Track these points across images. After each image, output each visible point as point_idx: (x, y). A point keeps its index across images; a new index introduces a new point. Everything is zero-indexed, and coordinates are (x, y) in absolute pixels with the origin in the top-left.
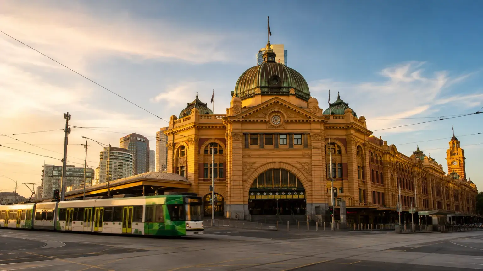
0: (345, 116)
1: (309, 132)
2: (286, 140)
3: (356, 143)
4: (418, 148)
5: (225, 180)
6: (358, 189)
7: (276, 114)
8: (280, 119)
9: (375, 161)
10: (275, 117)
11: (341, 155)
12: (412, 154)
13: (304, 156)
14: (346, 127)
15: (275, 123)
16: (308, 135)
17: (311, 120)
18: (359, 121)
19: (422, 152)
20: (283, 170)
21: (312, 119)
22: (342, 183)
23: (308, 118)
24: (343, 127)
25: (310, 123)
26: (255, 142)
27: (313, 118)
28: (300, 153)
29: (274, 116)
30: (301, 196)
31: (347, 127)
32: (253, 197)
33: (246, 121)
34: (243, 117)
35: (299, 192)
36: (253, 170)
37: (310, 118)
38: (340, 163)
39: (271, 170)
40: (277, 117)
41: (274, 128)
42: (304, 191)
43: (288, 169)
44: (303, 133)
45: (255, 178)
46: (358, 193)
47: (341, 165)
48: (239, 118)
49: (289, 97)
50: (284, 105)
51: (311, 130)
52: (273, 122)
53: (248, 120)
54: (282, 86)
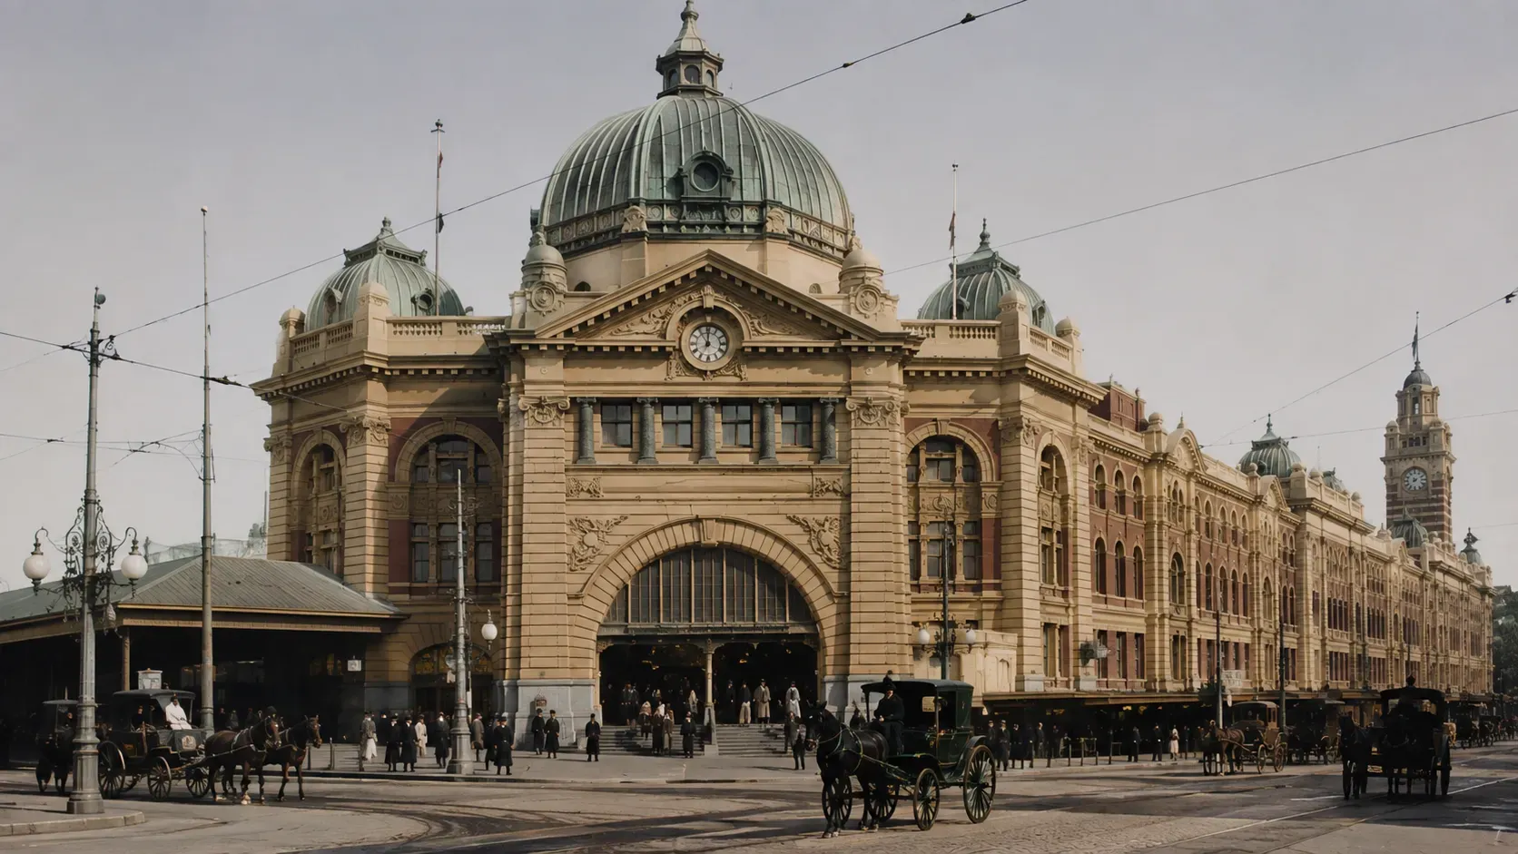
0: (997, 326)
1: (842, 396)
2: (748, 426)
3: (1038, 438)
4: (1270, 426)
5: (497, 589)
6: (1038, 624)
7: (709, 319)
8: (723, 340)
9: (1110, 500)
10: (704, 329)
11: (978, 488)
13: (814, 493)
14: (1000, 372)
15: (704, 358)
16: (837, 412)
17: (850, 347)
18: (1054, 343)
19: (1286, 443)
20: (734, 550)
21: (855, 344)
22: (979, 602)
23: (839, 337)
24: (989, 373)
25: (846, 357)
26: (619, 434)
27: (860, 338)
28: (804, 480)
29: (700, 327)
31: (1005, 374)
33: (582, 348)
36: (611, 550)
37: (848, 335)
38: (971, 517)
39: (683, 550)
40: (712, 330)
41: (699, 380)
43: (756, 547)
44: (819, 399)
45: (619, 583)
47: (976, 526)
48: (555, 336)
49: (763, 246)
50: (740, 285)
51: (849, 385)
52: (695, 351)
53: (591, 343)
54: (736, 197)
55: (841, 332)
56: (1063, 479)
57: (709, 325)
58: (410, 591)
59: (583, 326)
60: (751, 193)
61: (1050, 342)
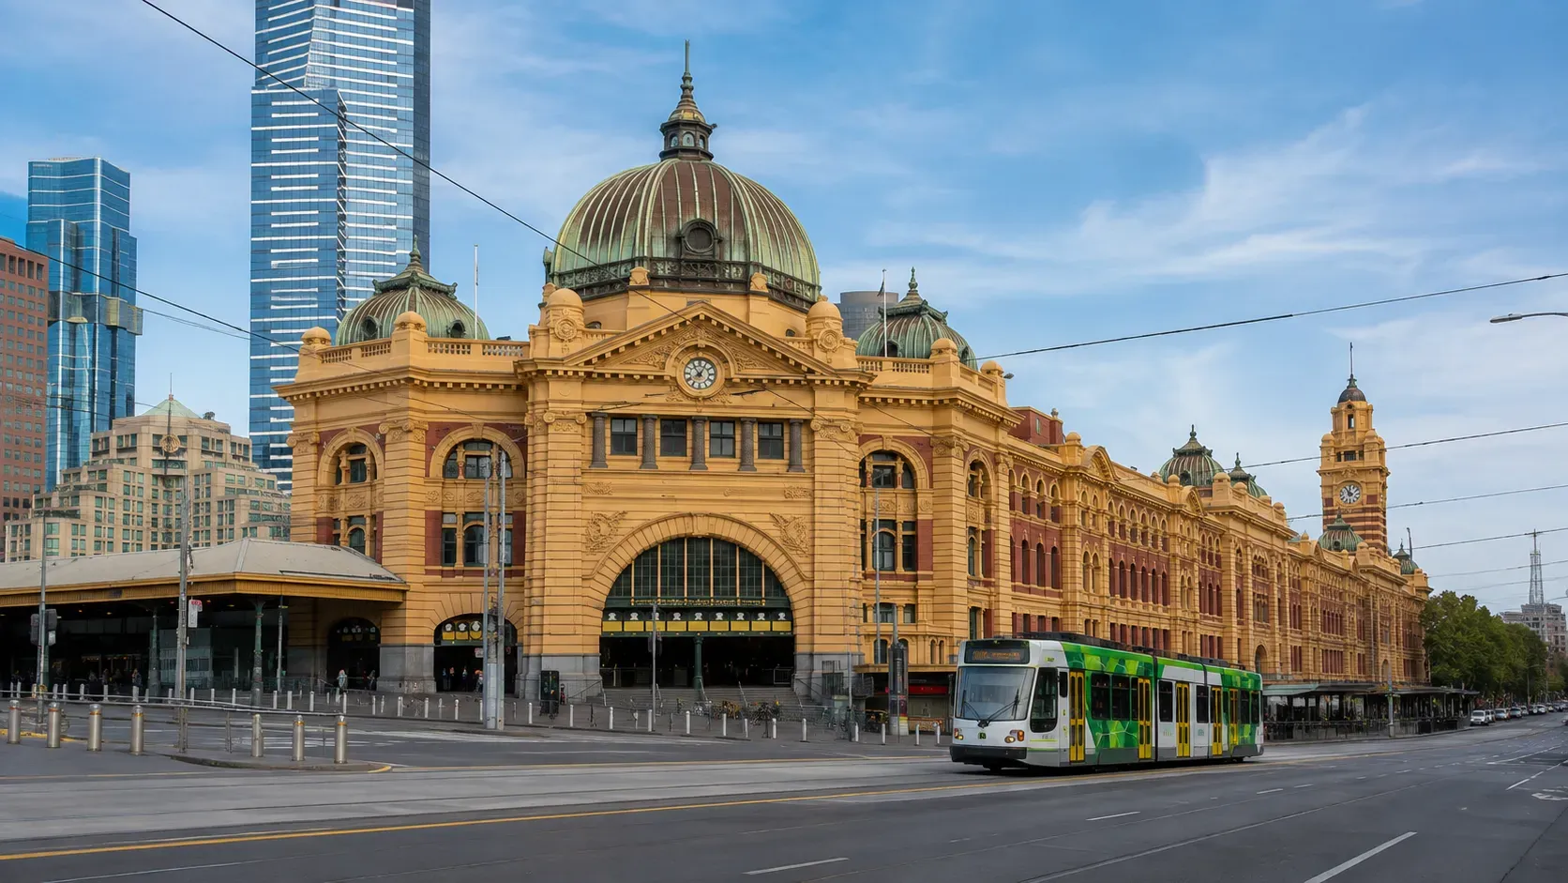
0: (933, 364)
1: (809, 418)
2: (731, 441)
3: (966, 454)
4: (1193, 434)
5: (521, 573)
6: (965, 609)
7: (701, 354)
8: (712, 371)
10: (696, 363)
11: (915, 495)
12: (1171, 455)
13: (788, 497)
14: (933, 401)
15: (696, 385)
16: (804, 430)
17: (812, 381)
18: (981, 379)
19: (1210, 454)
20: (719, 541)
21: (817, 378)
22: (916, 590)
23: (804, 373)
25: (810, 387)
26: (625, 444)
27: (821, 374)
28: (780, 484)
29: (692, 360)
30: (780, 626)
31: (941, 402)
32: (613, 626)
33: (601, 375)
34: (588, 363)
35: (771, 613)
36: (619, 539)
37: (811, 371)
38: (909, 518)
39: (677, 541)
40: (704, 363)
41: (693, 402)
42: (789, 611)
43: (739, 539)
44: (788, 419)
45: (623, 564)
46: (967, 625)
47: (913, 525)
48: (577, 365)
49: (748, 300)
50: (728, 330)
51: (813, 410)
52: (690, 379)
53: (608, 370)
54: (727, 258)
55: (806, 370)
56: (986, 489)
57: (700, 359)
58: (442, 573)
59: (602, 357)
60: (738, 256)
61: (976, 377)
